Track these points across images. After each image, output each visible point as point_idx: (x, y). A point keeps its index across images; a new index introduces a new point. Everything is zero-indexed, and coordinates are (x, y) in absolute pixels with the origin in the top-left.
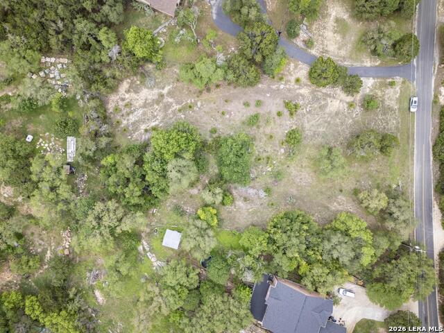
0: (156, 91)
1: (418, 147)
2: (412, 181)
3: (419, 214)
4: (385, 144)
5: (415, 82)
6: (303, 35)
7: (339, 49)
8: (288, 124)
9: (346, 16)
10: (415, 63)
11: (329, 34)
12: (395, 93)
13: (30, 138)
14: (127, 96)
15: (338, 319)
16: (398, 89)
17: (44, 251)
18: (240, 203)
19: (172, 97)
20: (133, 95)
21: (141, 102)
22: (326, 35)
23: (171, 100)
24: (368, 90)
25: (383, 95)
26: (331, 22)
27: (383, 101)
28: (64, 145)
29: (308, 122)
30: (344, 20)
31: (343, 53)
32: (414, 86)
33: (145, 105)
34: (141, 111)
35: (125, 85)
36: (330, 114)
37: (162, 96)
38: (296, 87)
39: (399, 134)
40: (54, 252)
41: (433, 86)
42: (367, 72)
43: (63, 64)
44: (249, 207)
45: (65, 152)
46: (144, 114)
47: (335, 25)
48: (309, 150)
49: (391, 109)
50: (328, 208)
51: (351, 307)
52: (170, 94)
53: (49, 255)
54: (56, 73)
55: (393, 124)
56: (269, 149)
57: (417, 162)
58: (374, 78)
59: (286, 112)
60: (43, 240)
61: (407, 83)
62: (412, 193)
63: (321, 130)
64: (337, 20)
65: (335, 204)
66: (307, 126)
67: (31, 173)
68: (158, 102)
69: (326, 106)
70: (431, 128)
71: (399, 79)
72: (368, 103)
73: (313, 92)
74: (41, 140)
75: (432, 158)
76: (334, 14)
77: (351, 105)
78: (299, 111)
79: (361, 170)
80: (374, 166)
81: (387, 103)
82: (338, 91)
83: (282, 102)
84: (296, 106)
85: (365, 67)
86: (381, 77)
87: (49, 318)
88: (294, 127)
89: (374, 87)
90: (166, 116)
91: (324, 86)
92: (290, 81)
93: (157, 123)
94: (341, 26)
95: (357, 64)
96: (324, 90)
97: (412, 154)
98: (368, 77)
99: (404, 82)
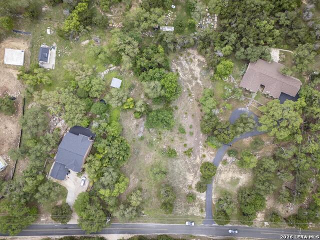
0: (199, 76)
1: (165, 226)
2: (146, 222)
3: (127, 226)
4: (168, 206)
5: (202, 225)
6: (229, 159)
7: (222, 180)
8: (180, 151)
9: (240, 184)
10: (214, 225)
11: (230, 175)
12: (197, 213)
13: (174, 7)
14: (196, 60)
15: (68, 176)
16: (199, 214)
17: (111, 13)
18: (135, 122)
19: (195, 84)
20: (197, 63)
21: (193, 68)
22: (230, 172)
23: (194, 84)
24: (198, 197)
25: (196, 206)
26: (237, 175)
27: (192, 206)
28: (169, 25)
29: (181, 162)
30: (238, 183)
31: (220, 182)
32: (201, 224)
33: (191, 70)
34: (188, 67)
35: (202, 59)
36: (185, 175)
37: (196, 79)
38: (201, 155)
39: (173, 215)
40: (110, 19)
41: (201, 235)
42: (209, 196)
43: (214, 25)
44: (133, 127)
45: (166, 25)
46: (186, 69)
47: (236, 178)
48: (165, 163)
49: (188, 210)
50: (131, 173)
51: (75, 184)
52: (197, 83)
53: (110, 15)
54: (208, 22)
55: (179, 211)
56: (165, 139)
57: (157, 225)
58: (205, 200)
59: (186, 149)
60: (118, 12)
61: (203, 220)
62: (139, 222)
63: (176, 170)
64: (238, 179)
65: (134, 177)
66: (179, 161)
67: (154, 8)
68: (193, 77)
69: (190, 172)
70: (176, 234)
71: (204, 215)
72: (191, 197)
73: (198, 165)
74: (172, 13)
75: (159, 234)
76: (242, 177)
77: (190, 187)
78: (187, 157)
79: (153, 193)
80: (155, 200)
81: (191, 208)
82: (198, 180)
83: (192, 147)
84: (190, 155)
85: (212, 195)
86: (206, 205)
87: (76, 15)
88: (178, 154)
89: (200, 201)
90: (185, 81)
91: (201, 171)
92: (204, 151)
93: (181, 76)
94: (235, 181)
95: (213, 191)
96: (198, 171)
97: (162, 223)
98: (206, 197)
99: (203, 218)
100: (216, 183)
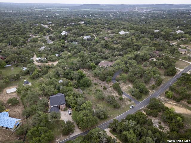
4: (116, 107)
6: (119, 82)
7: (125, 89)
8: (101, 89)
10: (140, 102)
11: (125, 87)
12: (130, 103)
16: (131, 103)
18: (77, 90)
24: (123, 97)
27: (125, 102)
29: (105, 93)
30: (130, 87)
35: (85, 70)
38: (109, 87)
41: (141, 109)
47: (128, 87)
55: (123, 106)
56: (93, 89)
58: (127, 97)
59: (103, 88)
61: (135, 104)
69: (112, 93)
71: (133, 102)
72: (121, 99)
73: (112, 90)
77: (117, 96)
80: (109, 109)
82: (117, 93)
84: (106, 89)
85: (127, 94)
91: (115, 91)
92: (109, 85)
97: (121, 114)
99: (134, 103)
100: (124, 91)
